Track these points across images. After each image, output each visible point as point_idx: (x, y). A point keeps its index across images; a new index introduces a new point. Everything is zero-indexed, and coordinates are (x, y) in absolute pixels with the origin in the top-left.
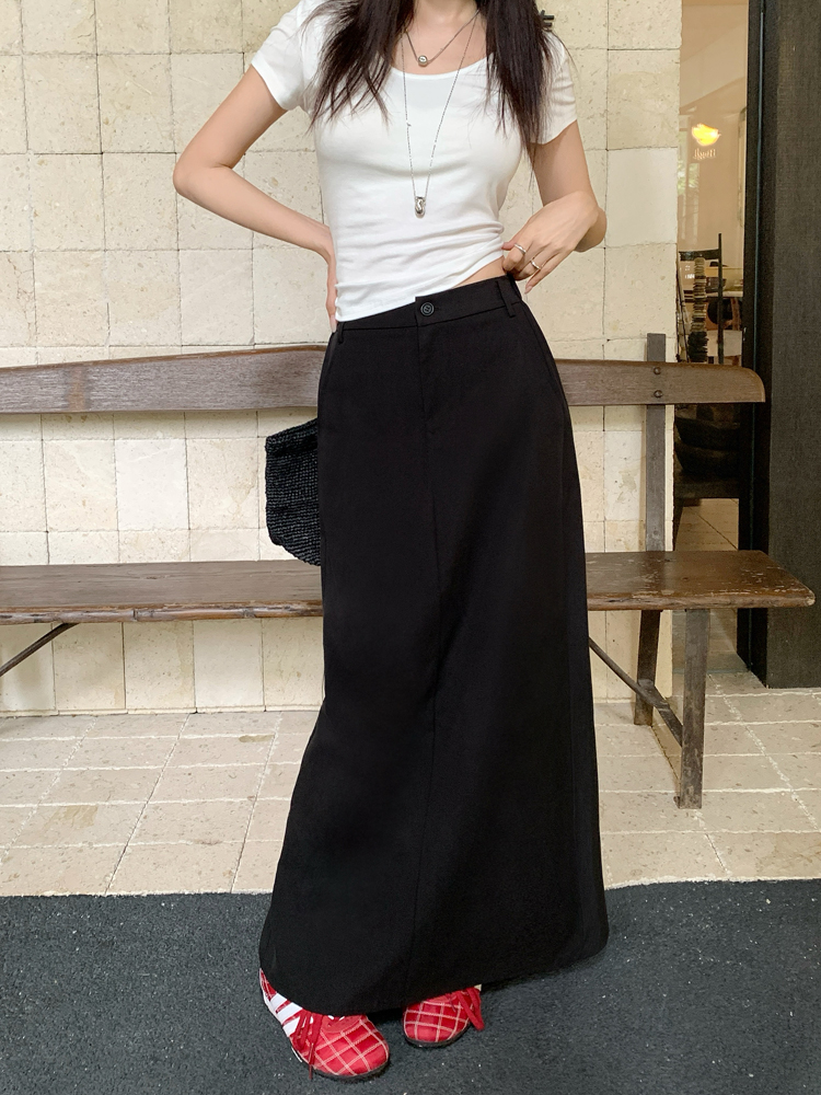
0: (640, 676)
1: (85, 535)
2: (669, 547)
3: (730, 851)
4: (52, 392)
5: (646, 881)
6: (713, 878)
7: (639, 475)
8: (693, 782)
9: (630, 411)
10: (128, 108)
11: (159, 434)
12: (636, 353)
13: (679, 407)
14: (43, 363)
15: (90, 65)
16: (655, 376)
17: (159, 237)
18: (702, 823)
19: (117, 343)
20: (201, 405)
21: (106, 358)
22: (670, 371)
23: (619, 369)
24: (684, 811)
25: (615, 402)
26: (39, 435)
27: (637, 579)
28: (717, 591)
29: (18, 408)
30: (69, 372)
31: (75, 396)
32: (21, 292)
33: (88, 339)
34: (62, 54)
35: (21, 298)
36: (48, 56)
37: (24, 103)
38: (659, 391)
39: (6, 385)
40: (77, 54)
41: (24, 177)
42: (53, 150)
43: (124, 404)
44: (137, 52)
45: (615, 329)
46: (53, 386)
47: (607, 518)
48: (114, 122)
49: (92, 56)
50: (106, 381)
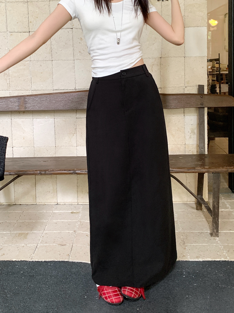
0: (198, 194)
1: (24, 148)
2: (206, 153)
3: (228, 251)
4: (15, 104)
5: (201, 260)
6: (223, 259)
7: (196, 130)
8: (216, 229)
9: (193, 109)
10: (37, 18)
11: (46, 117)
12: (195, 91)
13: (209, 108)
14: (12, 96)
15: (26, 5)
16: (201, 98)
17: (46, 57)
18: (219, 242)
19: (34, 89)
20: (59, 108)
21: (31, 94)
22: (206, 97)
23: (189, 96)
24: (213, 238)
25: (188, 107)
26: (10, 118)
27: (196, 163)
28: (223, 167)
29: (4, 109)
30: (20, 98)
31: (21, 105)
32: (5, 74)
33: (25, 88)
34: (18, 2)
35: (5, 76)
36: (13, 3)
37: (6, 17)
38: (203, 103)
39: (1, 102)
40: (22, 2)
41: (6, 39)
42: (15, 31)
43: (36, 108)
44: (40, 1)
45: (188, 83)
46: (15, 102)
47: (186, 143)
48: (33, 22)
49: (26, 2)
50: (31, 101)
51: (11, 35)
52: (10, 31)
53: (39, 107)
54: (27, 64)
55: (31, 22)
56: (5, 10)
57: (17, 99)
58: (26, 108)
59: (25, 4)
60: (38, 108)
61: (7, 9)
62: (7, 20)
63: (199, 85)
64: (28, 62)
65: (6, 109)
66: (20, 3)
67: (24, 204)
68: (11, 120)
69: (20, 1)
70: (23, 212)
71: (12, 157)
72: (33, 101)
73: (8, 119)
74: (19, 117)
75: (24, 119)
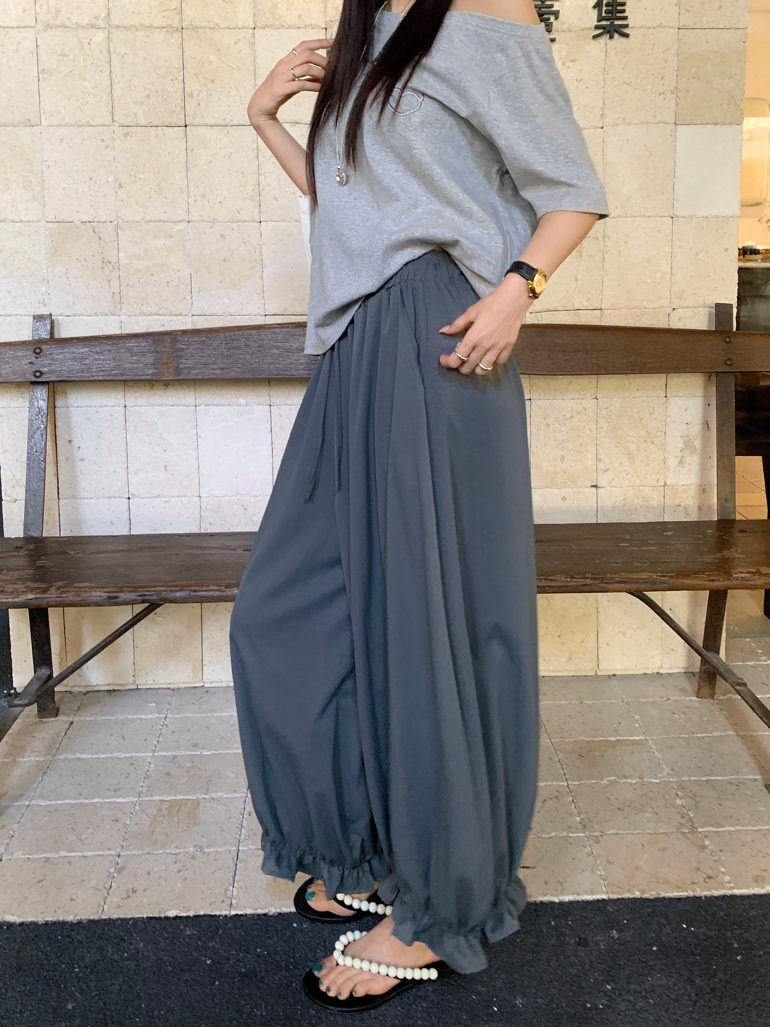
4: (142, 359)
10: (213, 81)
11: (242, 401)
15: (175, 39)
16: (726, 345)
17: (241, 210)
19: (200, 312)
30: (158, 341)
31: (164, 363)
32: (105, 262)
33: (171, 308)
34: (148, 27)
35: (106, 268)
36: (134, 29)
37: (110, 75)
38: (730, 359)
39: (97, 353)
40: (163, 28)
41: (109, 149)
42: (138, 122)
43: (213, 372)
44: (222, 26)
45: (680, 298)
46: (143, 354)
47: (668, 482)
48: (198, 95)
49: (178, 30)
50: (194, 350)
51: (126, 135)
52: (122, 122)
54: (179, 231)
55: (191, 96)
56: (105, 52)
57: (151, 342)
59: (175, 35)
60: (218, 371)
61: (112, 50)
62: (114, 87)
63: (717, 305)
64: (181, 226)
65: (115, 375)
66: (158, 30)
67: (165, 686)
68: (123, 409)
69: (158, 26)
70: (166, 718)
71: (125, 532)
72: (203, 349)
73: (114, 406)
74: (151, 401)
75: (166, 405)
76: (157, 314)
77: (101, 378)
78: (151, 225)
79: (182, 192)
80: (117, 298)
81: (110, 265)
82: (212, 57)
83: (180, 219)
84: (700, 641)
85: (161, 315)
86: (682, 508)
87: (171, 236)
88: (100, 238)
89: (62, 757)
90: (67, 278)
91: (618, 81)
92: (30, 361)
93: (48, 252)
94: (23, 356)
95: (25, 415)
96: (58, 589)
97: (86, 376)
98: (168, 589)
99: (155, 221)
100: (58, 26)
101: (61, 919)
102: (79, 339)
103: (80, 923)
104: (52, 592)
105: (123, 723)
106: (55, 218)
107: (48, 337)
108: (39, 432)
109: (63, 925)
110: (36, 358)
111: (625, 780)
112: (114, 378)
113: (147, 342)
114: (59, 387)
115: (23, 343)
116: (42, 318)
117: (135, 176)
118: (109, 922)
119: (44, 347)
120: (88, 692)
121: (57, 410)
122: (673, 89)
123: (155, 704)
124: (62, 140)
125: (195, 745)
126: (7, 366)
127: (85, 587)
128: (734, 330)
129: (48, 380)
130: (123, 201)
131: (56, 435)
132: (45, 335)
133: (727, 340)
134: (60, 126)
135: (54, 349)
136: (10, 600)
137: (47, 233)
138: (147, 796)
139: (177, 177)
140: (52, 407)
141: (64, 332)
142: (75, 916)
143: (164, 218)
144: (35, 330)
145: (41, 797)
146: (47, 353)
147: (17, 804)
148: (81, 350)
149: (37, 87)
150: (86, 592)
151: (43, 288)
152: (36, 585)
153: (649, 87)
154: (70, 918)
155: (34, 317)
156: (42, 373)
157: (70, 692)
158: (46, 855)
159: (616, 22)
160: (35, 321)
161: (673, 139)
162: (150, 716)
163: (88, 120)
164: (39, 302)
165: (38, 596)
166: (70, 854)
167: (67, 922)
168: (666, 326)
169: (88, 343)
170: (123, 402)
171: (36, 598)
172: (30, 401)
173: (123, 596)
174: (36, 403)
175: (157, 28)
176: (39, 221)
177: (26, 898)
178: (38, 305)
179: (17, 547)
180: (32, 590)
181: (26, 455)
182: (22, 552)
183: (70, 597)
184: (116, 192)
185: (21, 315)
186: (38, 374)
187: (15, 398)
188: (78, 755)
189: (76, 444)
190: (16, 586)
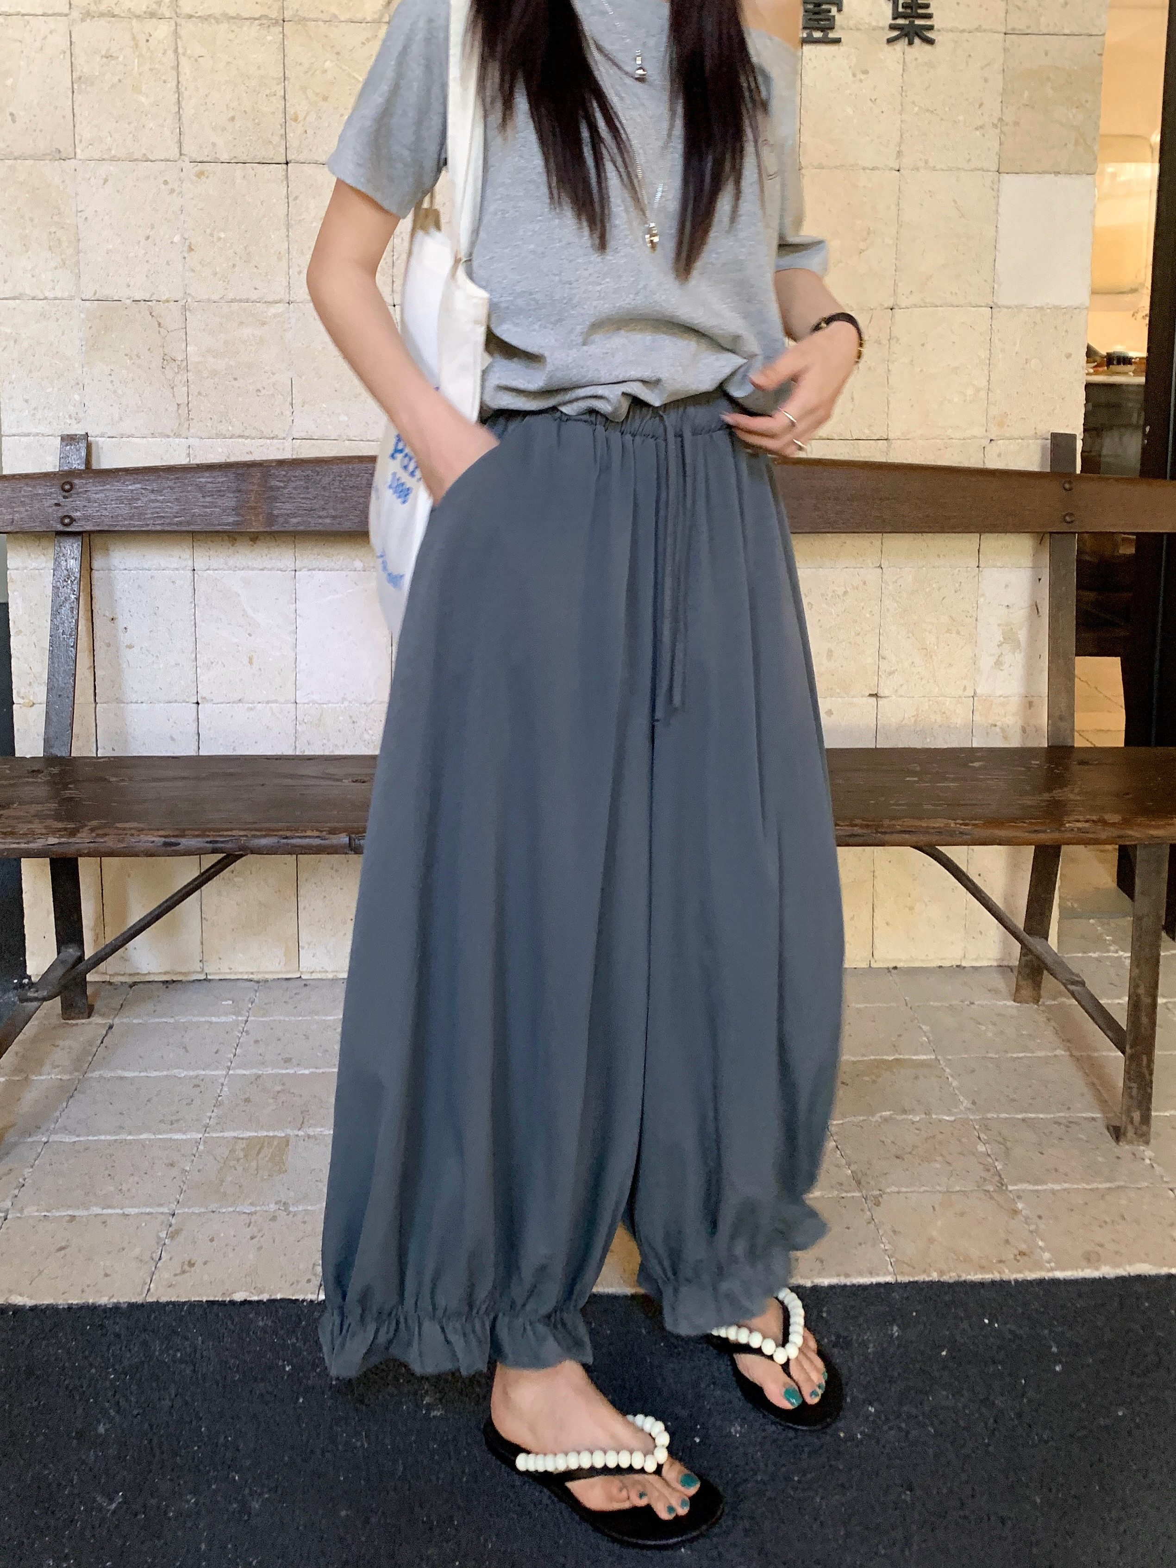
1: (251, 709)
4: (219, 502)
7: (1025, 629)
10: (325, 99)
11: (358, 564)
14: (199, 462)
15: (273, 36)
16: (1064, 494)
19: (303, 435)
21: (289, 456)
23: (1012, 483)
29: (170, 524)
30: (243, 475)
31: (251, 508)
32: (167, 360)
33: (263, 429)
34: (234, 18)
35: (167, 368)
36: (213, 21)
37: (178, 87)
38: (1071, 515)
39: (153, 491)
40: (256, 19)
41: (175, 194)
42: (218, 156)
43: (320, 521)
44: (343, 19)
45: (1001, 425)
46: (220, 493)
47: (978, 691)
48: (305, 119)
49: (277, 22)
50: (294, 488)
51: (200, 174)
52: (195, 156)
53: (334, 517)
54: (275, 316)
55: (296, 120)
56: (170, 53)
57: (232, 476)
58: (271, 519)
59: (272, 29)
60: (328, 521)
61: (180, 50)
62: (183, 104)
63: (1055, 436)
64: (280, 308)
65: (180, 523)
66: (248, 23)
67: (246, 977)
68: (190, 573)
69: (248, 16)
70: (247, 1021)
71: (191, 752)
72: (307, 488)
73: (177, 569)
74: (231, 562)
75: (253, 569)
76: (240, 436)
77: (159, 528)
78: (235, 306)
79: (280, 259)
80: (183, 411)
81: (174, 365)
82: (328, 64)
83: (278, 298)
84: (1020, 921)
85: (247, 438)
86: (998, 729)
87: (264, 323)
88: (159, 324)
89: (96, 1074)
90: (112, 382)
91: (920, 107)
92: (56, 501)
93: (83, 343)
94: (45, 494)
95: (48, 580)
96: (92, 830)
97: (136, 524)
98: (249, 833)
99: (240, 301)
100: (102, 15)
101: (91, 1301)
102: (127, 471)
103: (116, 1308)
104: (84, 835)
105: (186, 1028)
106: (95, 294)
107: (83, 467)
108: (68, 606)
109: (92, 1309)
110: (65, 497)
111: (904, 1116)
112: (176, 528)
113: (226, 476)
114: (97, 541)
115: (46, 476)
116: (74, 439)
117: (212, 235)
118: (157, 1307)
119: (76, 481)
120: (135, 983)
121: (95, 574)
122: (996, 122)
123: (231, 1002)
124: (106, 181)
125: (288, 1061)
126: (22, 509)
127: (131, 829)
128: (1078, 471)
129: (81, 529)
130: (193, 271)
131: (92, 611)
132: (78, 464)
133: (1067, 486)
134: (104, 160)
135: (90, 484)
136: (23, 846)
137: (82, 316)
138: (216, 1131)
139: (273, 237)
140: (87, 568)
141: (106, 461)
142: (110, 1298)
143: (254, 296)
144: (63, 457)
145: (65, 1130)
146: (80, 490)
147: (29, 1140)
148: (130, 487)
149: (70, 103)
150: (132, 835)
151: (77, 397)
152: (60, 825)
153: (961, 118)
154: (103, 1300)
155: (63, 438)
156: (72, 520)
157: (110, 983)
158: (70, 1212)
159: (918, 22)
160: (64, 444)
161: (994, 194)
162: (223, 1019)
163: (144, 151)
164: (70, 417)
165: (63, 840)
166: (105, 1211)
167: (100, 1306)
168: (980, 465)
169: (140, 477)
170: (190, 563)
171: (59, 843)
172: (55, 560)
173: (186, 843)
174: (63, 563)
175: (247, 19)
176: (71, 298)
177: (40, 1272)
178: (68, 421)
179: (33, 771)
180: (54, 832)
181: (49, 638)
182: (41, 778)
183: (110, 842)
184: (185, 258)
185: (43, 435)
186: (67, 521)
187: (33, 556)
188: (120, 1073)
189: (121, 623)
190: (30, 826)
